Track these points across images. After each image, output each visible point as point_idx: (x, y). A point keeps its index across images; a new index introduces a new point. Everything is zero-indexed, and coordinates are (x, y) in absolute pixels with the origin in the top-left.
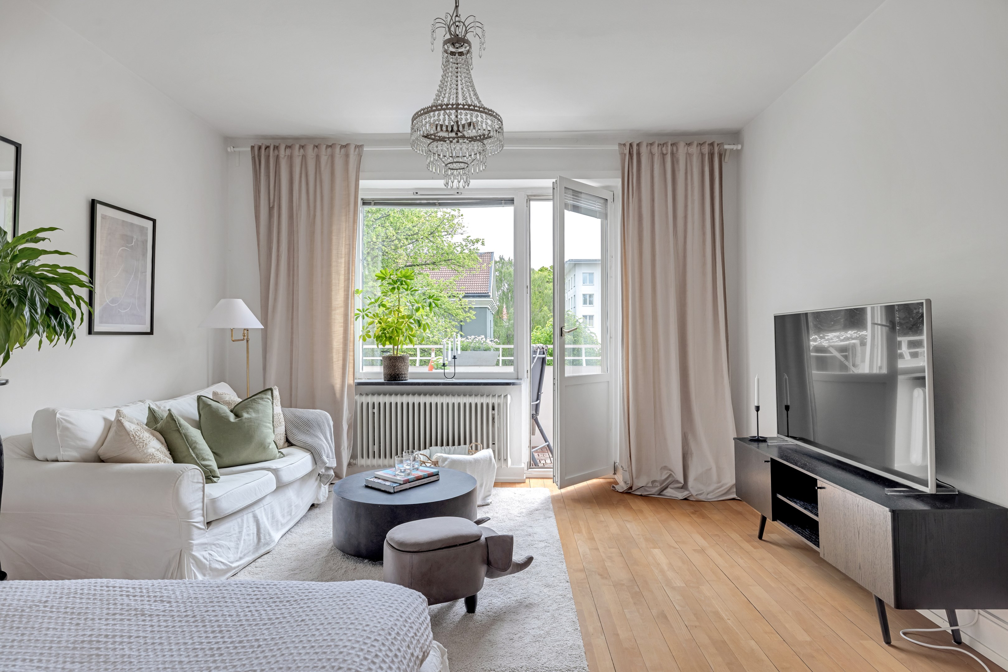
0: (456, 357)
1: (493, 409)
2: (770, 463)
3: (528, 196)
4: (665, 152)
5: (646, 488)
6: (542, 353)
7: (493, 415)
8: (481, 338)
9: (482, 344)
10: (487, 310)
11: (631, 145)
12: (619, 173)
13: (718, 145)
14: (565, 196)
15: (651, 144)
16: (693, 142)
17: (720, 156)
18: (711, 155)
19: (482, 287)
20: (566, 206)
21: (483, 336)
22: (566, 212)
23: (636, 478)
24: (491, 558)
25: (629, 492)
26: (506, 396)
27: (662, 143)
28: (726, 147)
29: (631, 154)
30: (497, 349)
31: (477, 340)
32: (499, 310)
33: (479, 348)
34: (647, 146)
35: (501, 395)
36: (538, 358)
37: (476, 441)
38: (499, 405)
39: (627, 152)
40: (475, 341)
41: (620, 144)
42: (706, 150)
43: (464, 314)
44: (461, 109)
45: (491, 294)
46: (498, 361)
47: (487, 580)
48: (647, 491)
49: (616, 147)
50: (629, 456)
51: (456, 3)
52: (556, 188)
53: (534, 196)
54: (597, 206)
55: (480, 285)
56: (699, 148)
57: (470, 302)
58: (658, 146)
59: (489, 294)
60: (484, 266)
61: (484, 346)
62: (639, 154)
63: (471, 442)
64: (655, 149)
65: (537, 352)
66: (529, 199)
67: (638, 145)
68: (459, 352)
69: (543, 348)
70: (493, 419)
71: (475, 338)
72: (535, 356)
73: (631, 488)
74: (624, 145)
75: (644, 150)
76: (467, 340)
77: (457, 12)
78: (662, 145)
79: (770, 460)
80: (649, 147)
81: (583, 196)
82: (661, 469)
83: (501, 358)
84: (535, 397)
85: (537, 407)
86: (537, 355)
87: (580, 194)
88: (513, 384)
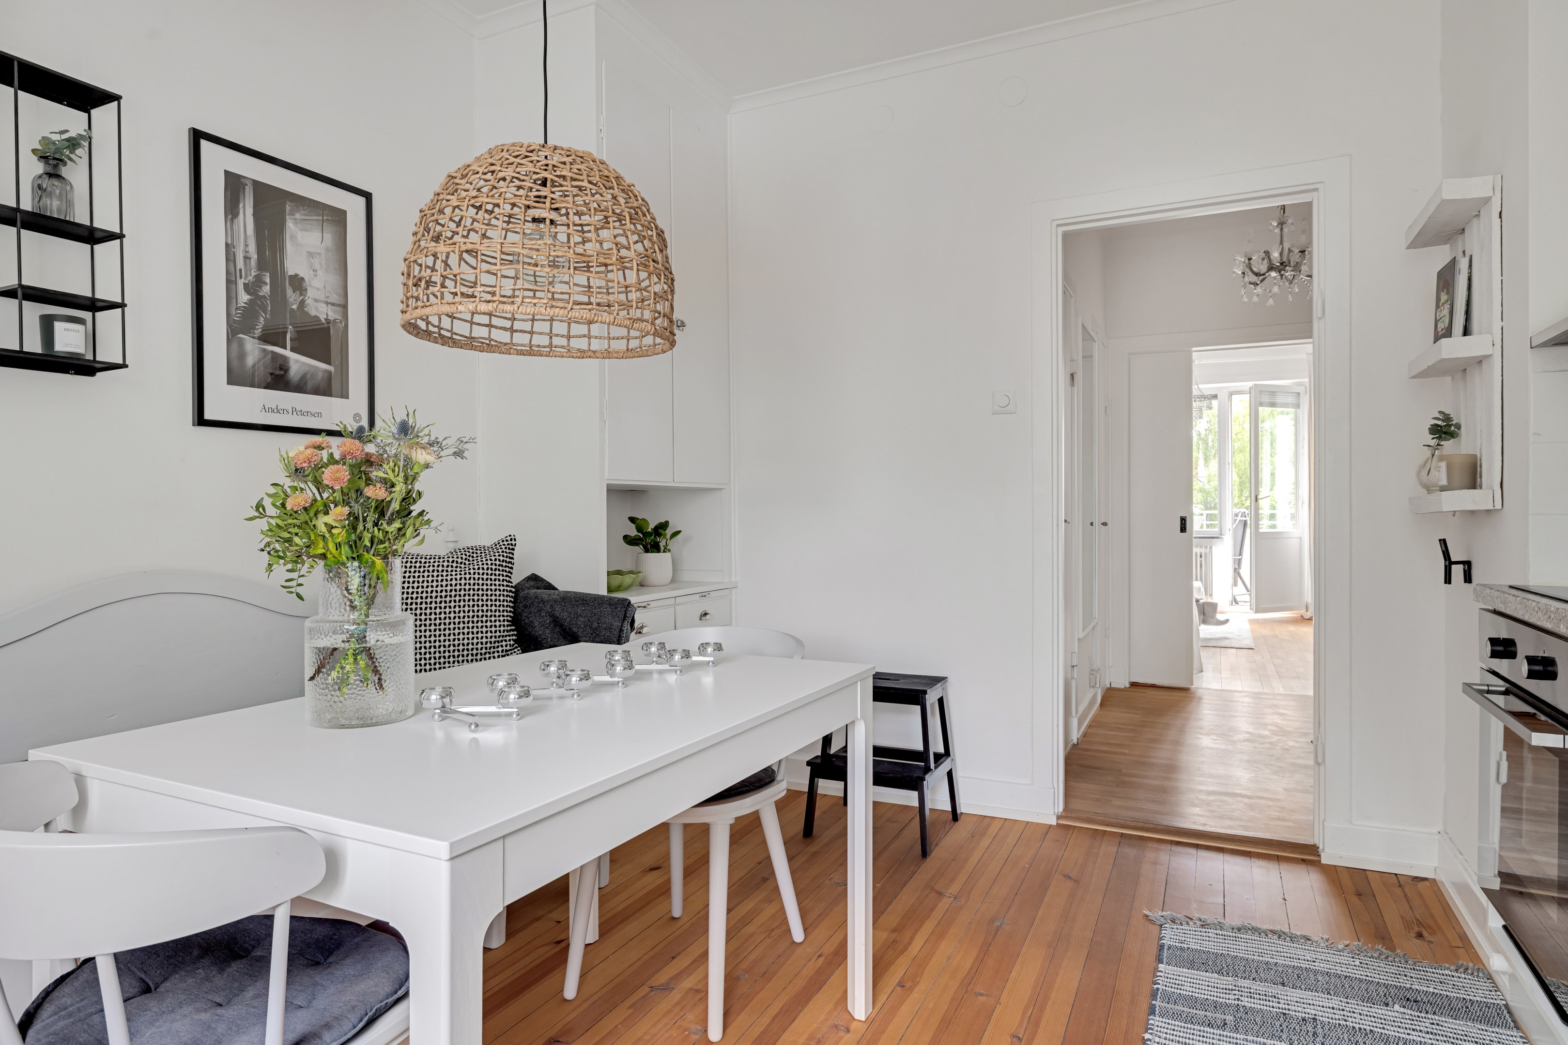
1: (1201, 557)
3: (1230, 392)
6: (1244, 516)
7: (1201, 561)
14: (1259, 396)
20: (1261, 404)
22: (1261, 408)
26: (1211, 548)
35: (1207, 546)
36: (1240, 520)
38: (1206, 554)
46: (1202, 524)
52: (1252, 391)
53: (1235, 392)
54: (1291, 399)
65: (1238, 515)
66: (1231, 394)
69: (1245, 512)
70: (1201, 564)
72: (1236, 518)
81: (1278, 394)
84: (1238, 553)
85: (1239, 562)
86: (1239, 518)
87: (1273, 392)
88: (1217, 538)
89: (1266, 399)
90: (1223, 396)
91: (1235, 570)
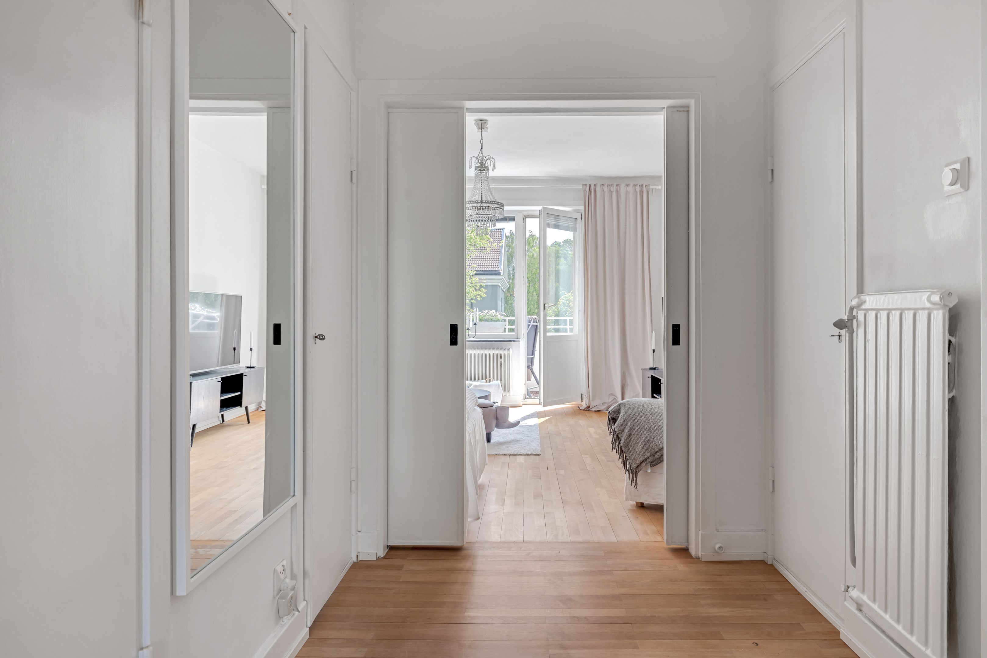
0: (476, 324)
1: (501, 358)
2: (651, 378)
3: (524, 215)
4: (612, 190)
5: (598, 407)
6: (536, 322)
7: (501, 362)
8: (493, 312)
9: (493, 316)
10: (498, 286)
11: (590, 185)
12: (583, 202)
13: (646, 186)
14: (547, 219)
15: (603, 185)
16: (630, 184)
17: (648, 193)
18: (642, 192)
19: (492, 264)
20: (548, 225)
21: (494, 311)
22: (548, 229)
23: (592, 401)
24: (499, 416)
25: (588, 409)
26: (509, 349)
27: (610, 184)
28: (652, 187)
29: (590, 191)
30: (505, 320)
31: (490, 313)
32: (510, 287)
33: (491, 319)
34: (601, 186)
35: (506, 349)
36: (532, 325)
37: (490, 377)
38: (505, 355)
39: (588, 190)
40: (488, 314)
41: (583, 185)
42: (638, 189)
43: (475, 292)
44: (484, 203)
45: (502, 272)
46: (505, 329)
47: (495, 429)
48: (598, 408)
49: (581, 187)
50: (588, 387)
51: (481, 147)
52: (541, 214)
53: (529, 215)
54: (570, 223)
55: (491, 262)
56: (634, 187)
57: (480, 280)
58: (608, 186)
59: (500, 271)
60: (494, 244)
61: (494, 318)
62: (595, 191)
63: (486, 378)
64: (606, 188)
65: (531, 321)
66: (525, 217)
67: (595, 185)
68: (478, 321)
69: (536, 319)
70: (501, 364)
71: (488, 312)
72: (530, 324)
73: (589, 407)
74: (586, 185)
75: (598, 189)
76: (482, 313)
77: (482, 151)
78: (610, 186)
79: (651, 376)
80: (602, 187)
81: (561, 218)
82: (609, 395)
83: (507, 327)
84: (531, 353)
85: (532, 360)
86: (532, 323)
87: (557, 216)
88: (514, 341)
89: (551, 221)
90: (519, 218)
91: (528, 367)
